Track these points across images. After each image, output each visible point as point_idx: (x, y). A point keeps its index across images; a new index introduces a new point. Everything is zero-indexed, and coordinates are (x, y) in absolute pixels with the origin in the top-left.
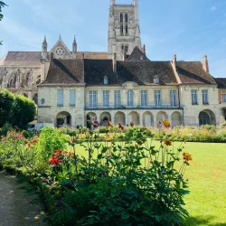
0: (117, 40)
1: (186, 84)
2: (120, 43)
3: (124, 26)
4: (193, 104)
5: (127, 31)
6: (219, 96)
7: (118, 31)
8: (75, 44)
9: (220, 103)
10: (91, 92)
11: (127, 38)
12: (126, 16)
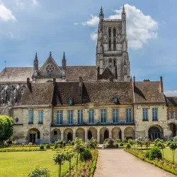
0: (105, 55)
1: (139, 104)
2: (108, 58)
3: (112, 41)
4: (144, 120)
5: (115, 46)
6: (168, 113)
7: (106, 46)
8: (64, 61)
9: (168, 119)
10: (58, 112)
11: (115, 52)
12: (115, 31)
